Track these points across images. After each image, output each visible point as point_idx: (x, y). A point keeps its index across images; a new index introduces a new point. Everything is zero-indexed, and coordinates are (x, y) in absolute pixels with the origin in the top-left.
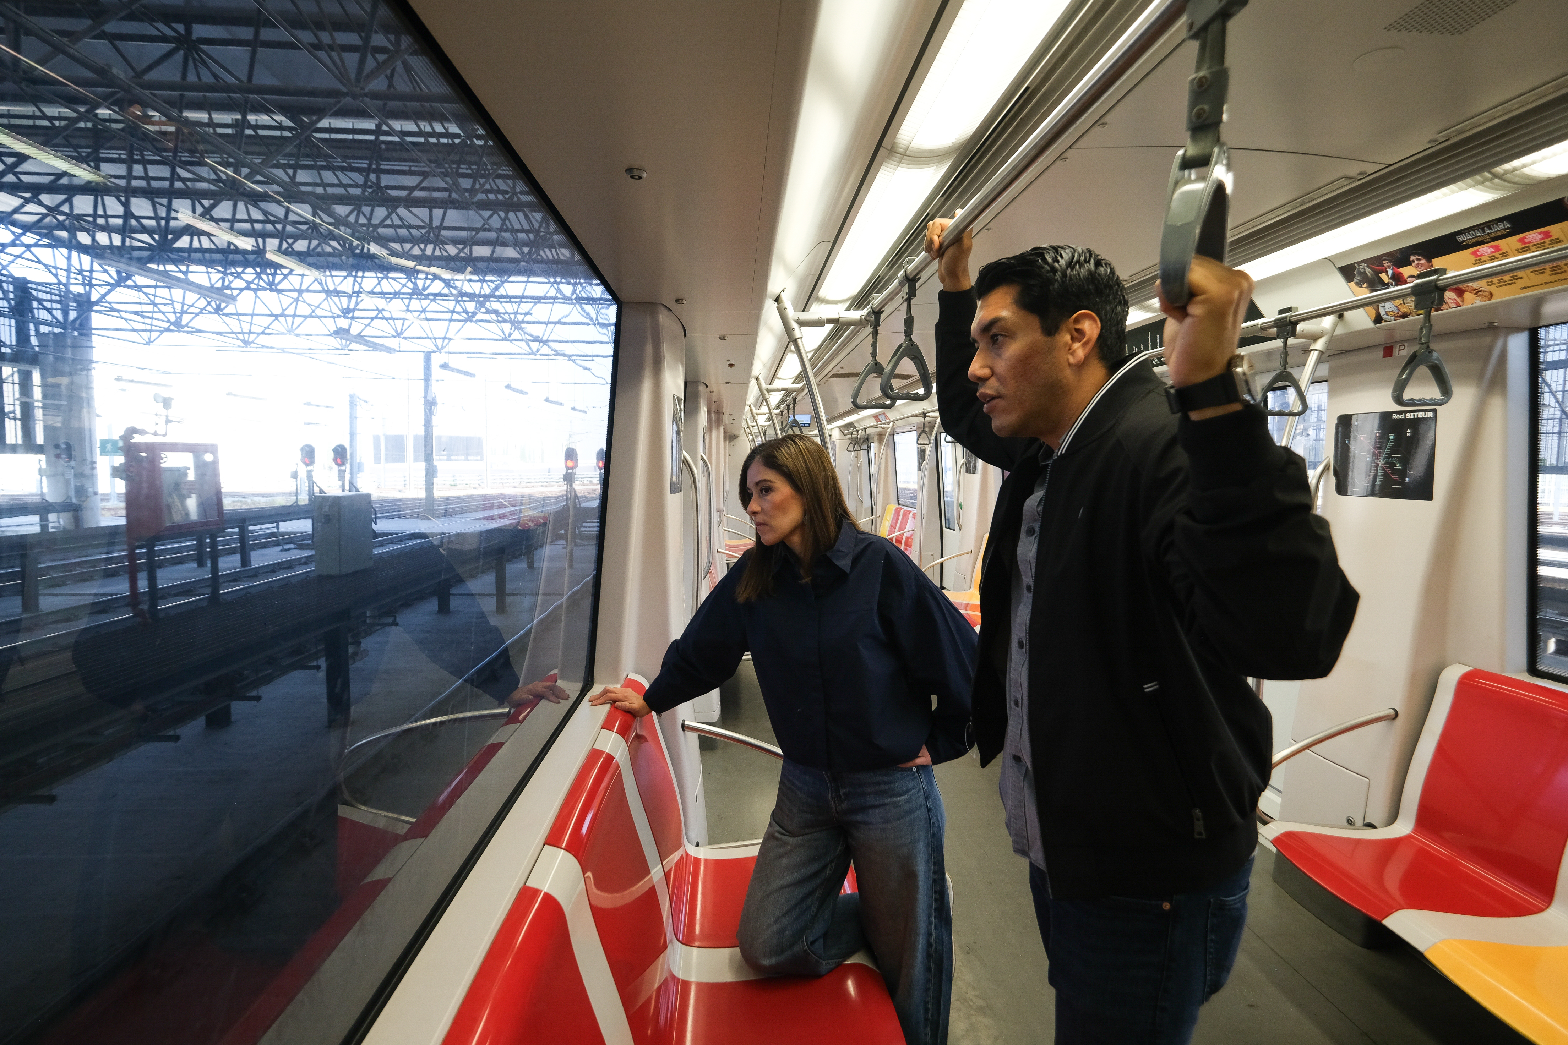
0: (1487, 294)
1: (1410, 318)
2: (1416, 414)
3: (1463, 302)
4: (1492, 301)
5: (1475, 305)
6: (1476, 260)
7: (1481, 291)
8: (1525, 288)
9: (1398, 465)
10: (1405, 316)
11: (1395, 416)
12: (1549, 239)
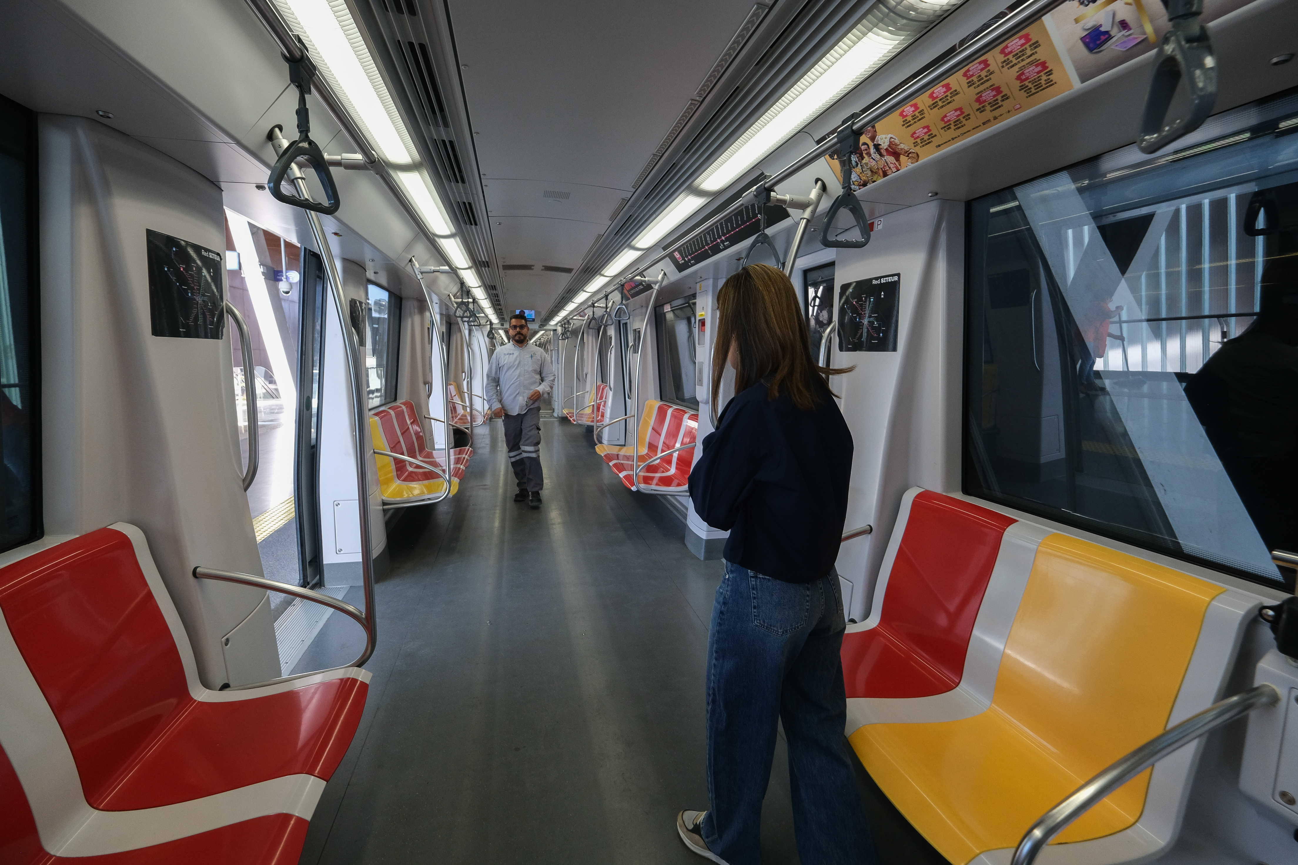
0: (914, 155)
1: (869, 186)
2: (887, 278)
3: (900, 165)
4: (920, 162)
5: (909, 167)
6: (904, 121)
7: (910, 153)
8: (939, 146)
9: (875, 323)
10: (865, 185)
11: (874, 282)
12: (950, 92)
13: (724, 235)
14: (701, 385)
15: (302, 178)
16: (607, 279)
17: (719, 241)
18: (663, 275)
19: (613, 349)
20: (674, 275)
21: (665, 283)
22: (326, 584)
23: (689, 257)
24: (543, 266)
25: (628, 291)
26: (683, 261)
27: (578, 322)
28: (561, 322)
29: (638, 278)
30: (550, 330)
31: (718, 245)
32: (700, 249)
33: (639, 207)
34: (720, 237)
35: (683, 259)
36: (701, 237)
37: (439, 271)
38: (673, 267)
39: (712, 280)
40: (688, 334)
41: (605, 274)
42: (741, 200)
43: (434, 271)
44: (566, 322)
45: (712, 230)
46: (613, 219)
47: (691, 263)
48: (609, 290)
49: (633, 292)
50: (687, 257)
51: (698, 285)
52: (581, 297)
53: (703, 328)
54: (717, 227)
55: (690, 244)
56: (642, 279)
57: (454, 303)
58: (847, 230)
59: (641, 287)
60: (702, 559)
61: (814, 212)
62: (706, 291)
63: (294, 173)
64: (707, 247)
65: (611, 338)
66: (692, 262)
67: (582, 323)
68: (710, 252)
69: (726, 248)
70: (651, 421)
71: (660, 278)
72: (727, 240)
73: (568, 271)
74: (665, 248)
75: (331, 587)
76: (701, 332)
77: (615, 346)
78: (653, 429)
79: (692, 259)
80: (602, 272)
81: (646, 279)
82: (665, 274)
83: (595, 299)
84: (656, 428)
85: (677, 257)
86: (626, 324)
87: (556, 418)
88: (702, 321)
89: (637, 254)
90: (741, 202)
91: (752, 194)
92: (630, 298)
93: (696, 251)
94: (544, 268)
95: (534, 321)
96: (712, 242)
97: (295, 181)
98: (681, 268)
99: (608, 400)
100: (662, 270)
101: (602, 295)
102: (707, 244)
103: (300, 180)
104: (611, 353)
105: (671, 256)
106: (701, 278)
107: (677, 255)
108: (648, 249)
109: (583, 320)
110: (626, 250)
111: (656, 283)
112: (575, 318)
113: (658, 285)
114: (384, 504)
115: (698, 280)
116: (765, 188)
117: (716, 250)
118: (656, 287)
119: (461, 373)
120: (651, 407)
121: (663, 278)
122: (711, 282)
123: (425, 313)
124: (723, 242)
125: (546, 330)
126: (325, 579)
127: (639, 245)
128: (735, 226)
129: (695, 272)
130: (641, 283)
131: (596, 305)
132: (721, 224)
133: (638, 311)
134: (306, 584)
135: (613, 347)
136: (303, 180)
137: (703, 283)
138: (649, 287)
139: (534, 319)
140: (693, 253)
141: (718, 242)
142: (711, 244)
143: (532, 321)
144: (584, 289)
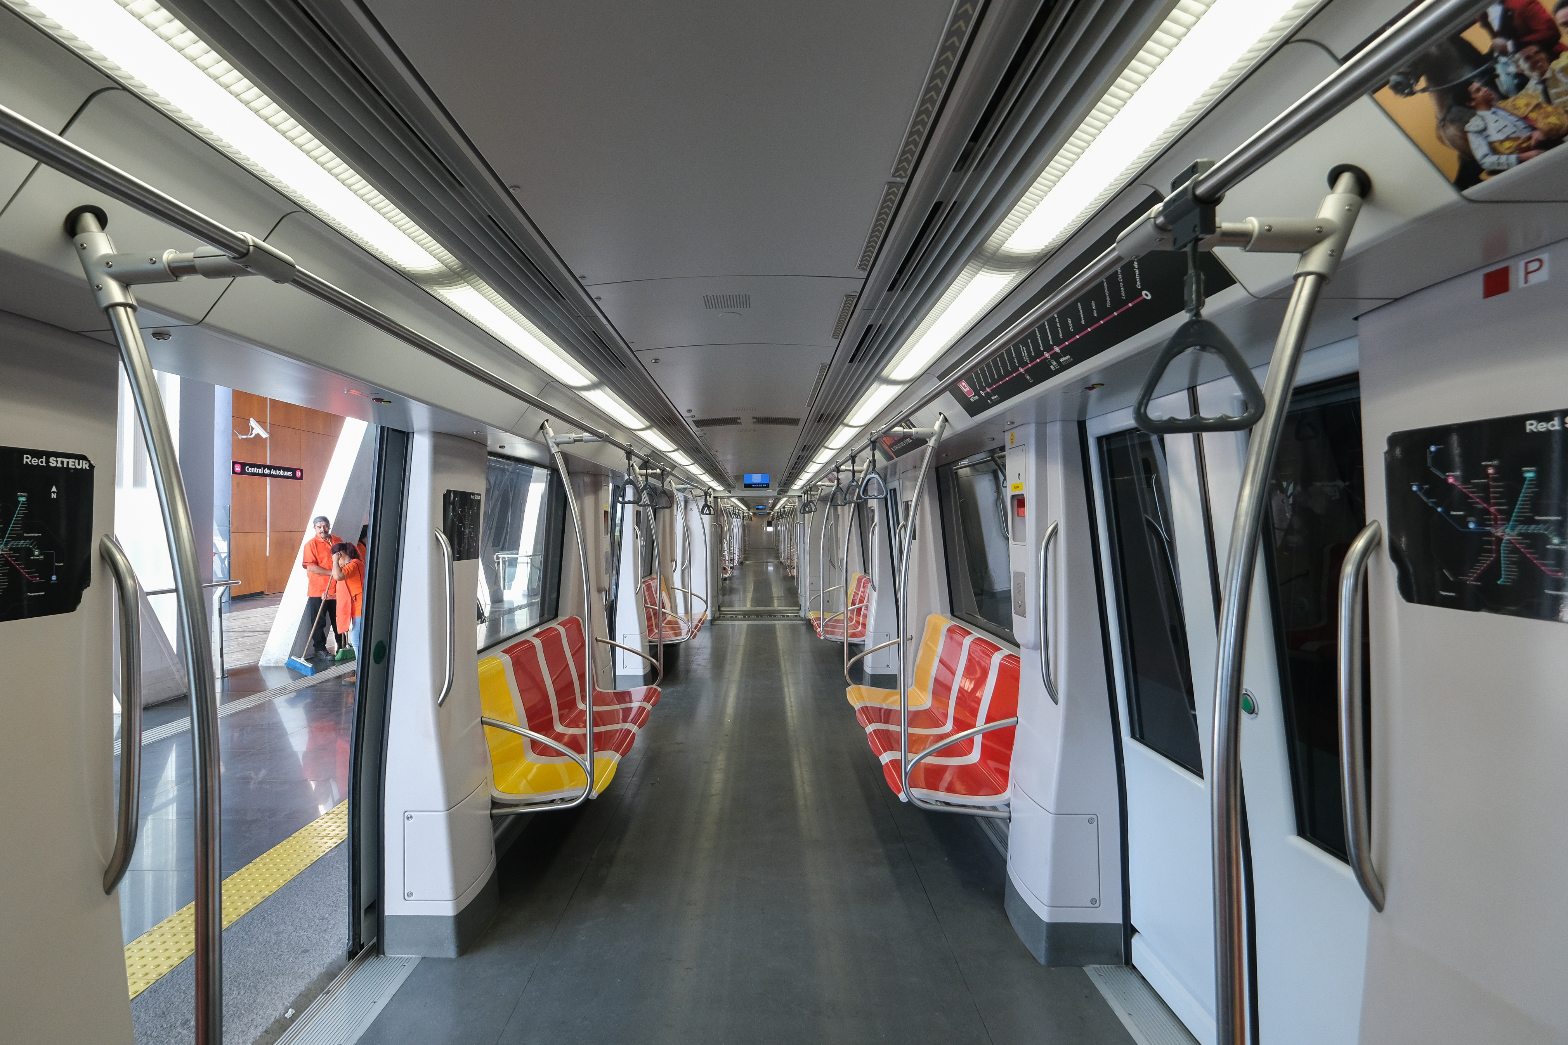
13: (1058, 342)
14: (1023, 614)
15: (124, 305)
16: (855, 431)
17: (1047, 355)
18: (943, 421)
19: (877, 529)
20: (962, 421)
21: (946, 434)
22: (386, 950)
23: (988, 390)
24: (753, 418)
25: (890, 447)
26: (977, 397)
27: (827, 486)
28: (806, 486)
29: (897, 429)
30: (794, 496)
31: (1046, 363)
32: (1008, 373)
33: (882, 308)
34: (1049, 348)
35: (977, 393)
36: (1009, 352)
37: (582, 440)
38: (958, 408)
39: (1033, 425)
40: (996, 494)
41: (850, 424)
42: (1114, 249)
43: (575, 441)
44: (809, 488)
45: (1033, 335)
46: (840, 332)
47: (991, 400)
48: (857, 447)
49: (897, 447)
50: (984, 390)
51: (1008, 436)
52: (823, 456)
53: (1021, 510)
54: (1042, 329)
55: (988, 365)
56: (905, 430)
57: (639, 476)
58: (1396, 300)
59: (909, 441)
60: (1042, 961)
61: (1337, 254)
62: (1024, 446)
63: (109, 294)
64: (1021, 370)
65: (873, 511)
66: (993, 398)
67: (830, 491)
68: (1028, 377)
69: (1063, 368)
70: (936, 647)
71: (937, 426)
72: (1064, 352)
73: (794, 422)
74: (941, 378)
75: (393, 956)
76: (1017, 518)
77: (879, 523)
78: (941, 661)
79: (994, 392)
80: (846, 421)
81: (913, 430)
82: (946, 420)
83: (841, 461)
84: (945, 659)
85: (966, 390)
86: (895, 490)
87: (802, 620)
88: (1020, 497)
89: (895, 390)
90: (1115, 254)
91: (1149, 228)
92: (895, 457)
93: (1001, 378)
94: (755, 420)
95: (768, 487)
96: (1032, 359)
97: (111, 310)
98: (973, 409)
99: (871, 604)
100: (940, 414)
101: (848, 454)
102: (1023, 364)
103: (121, 310)
104: (873, 534)
105: (953, 388)
106: (1013, 423)
107: (964, 387)
108: (913, 381)
109: (832, 486)
110: (875, 385)
111: (932, 434)
112: (819, 483)
113: (933, 439)
114: (495, 804)
115: (1007, 427)
116: (1195, 197)
117: (1042, 373)
118: (932, 442)
119: (669, 561)
120: (936, 630)
121: (942, 428)
122: (1032, 429)
123: (600, 492)
124: (1056, 356)
125: (790, 497)
126: (386, 942)
127: (894, 376)
128: (1083, 322)
129: (1002, 415)
130: (906, 436)
131: (843, 467)
132: (1052, 321)
133: (910, 474)
134: (358, 948)
135: (876, 525)
136: (129, 310)
137: (1017, 432)
138: (920, 441)
139: (768, 484)
140: (995, 381)
141: (1046, 358)
142: (1031, 362)
143: (766, 487)
144: (826, 445)
